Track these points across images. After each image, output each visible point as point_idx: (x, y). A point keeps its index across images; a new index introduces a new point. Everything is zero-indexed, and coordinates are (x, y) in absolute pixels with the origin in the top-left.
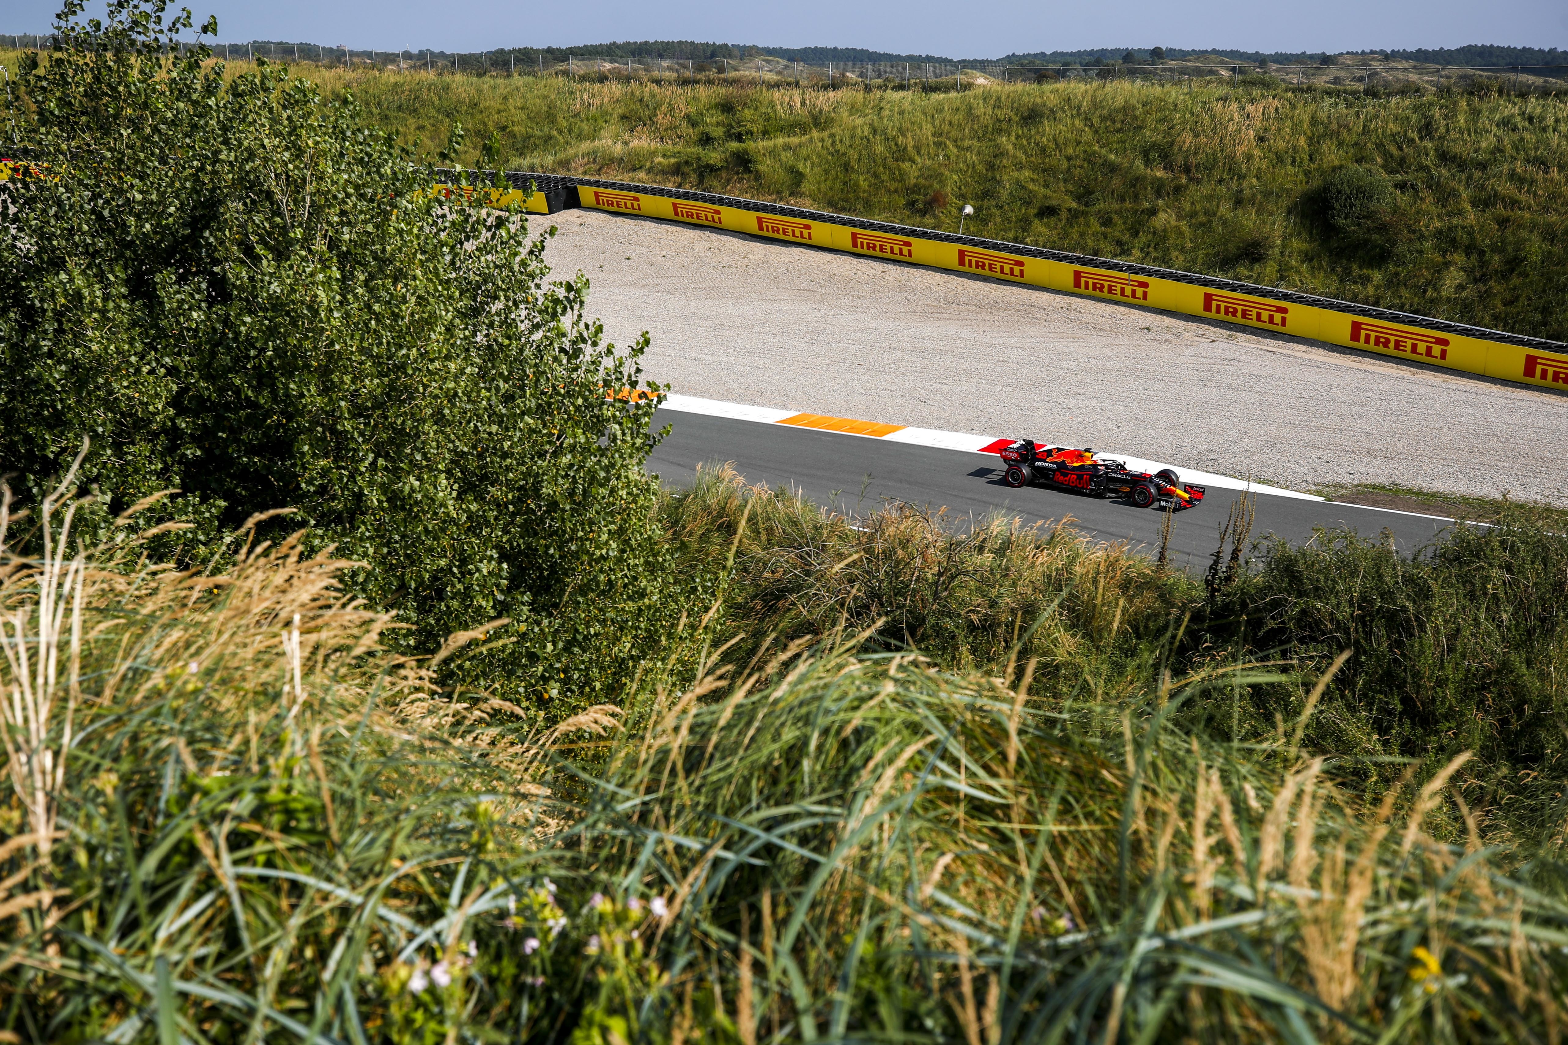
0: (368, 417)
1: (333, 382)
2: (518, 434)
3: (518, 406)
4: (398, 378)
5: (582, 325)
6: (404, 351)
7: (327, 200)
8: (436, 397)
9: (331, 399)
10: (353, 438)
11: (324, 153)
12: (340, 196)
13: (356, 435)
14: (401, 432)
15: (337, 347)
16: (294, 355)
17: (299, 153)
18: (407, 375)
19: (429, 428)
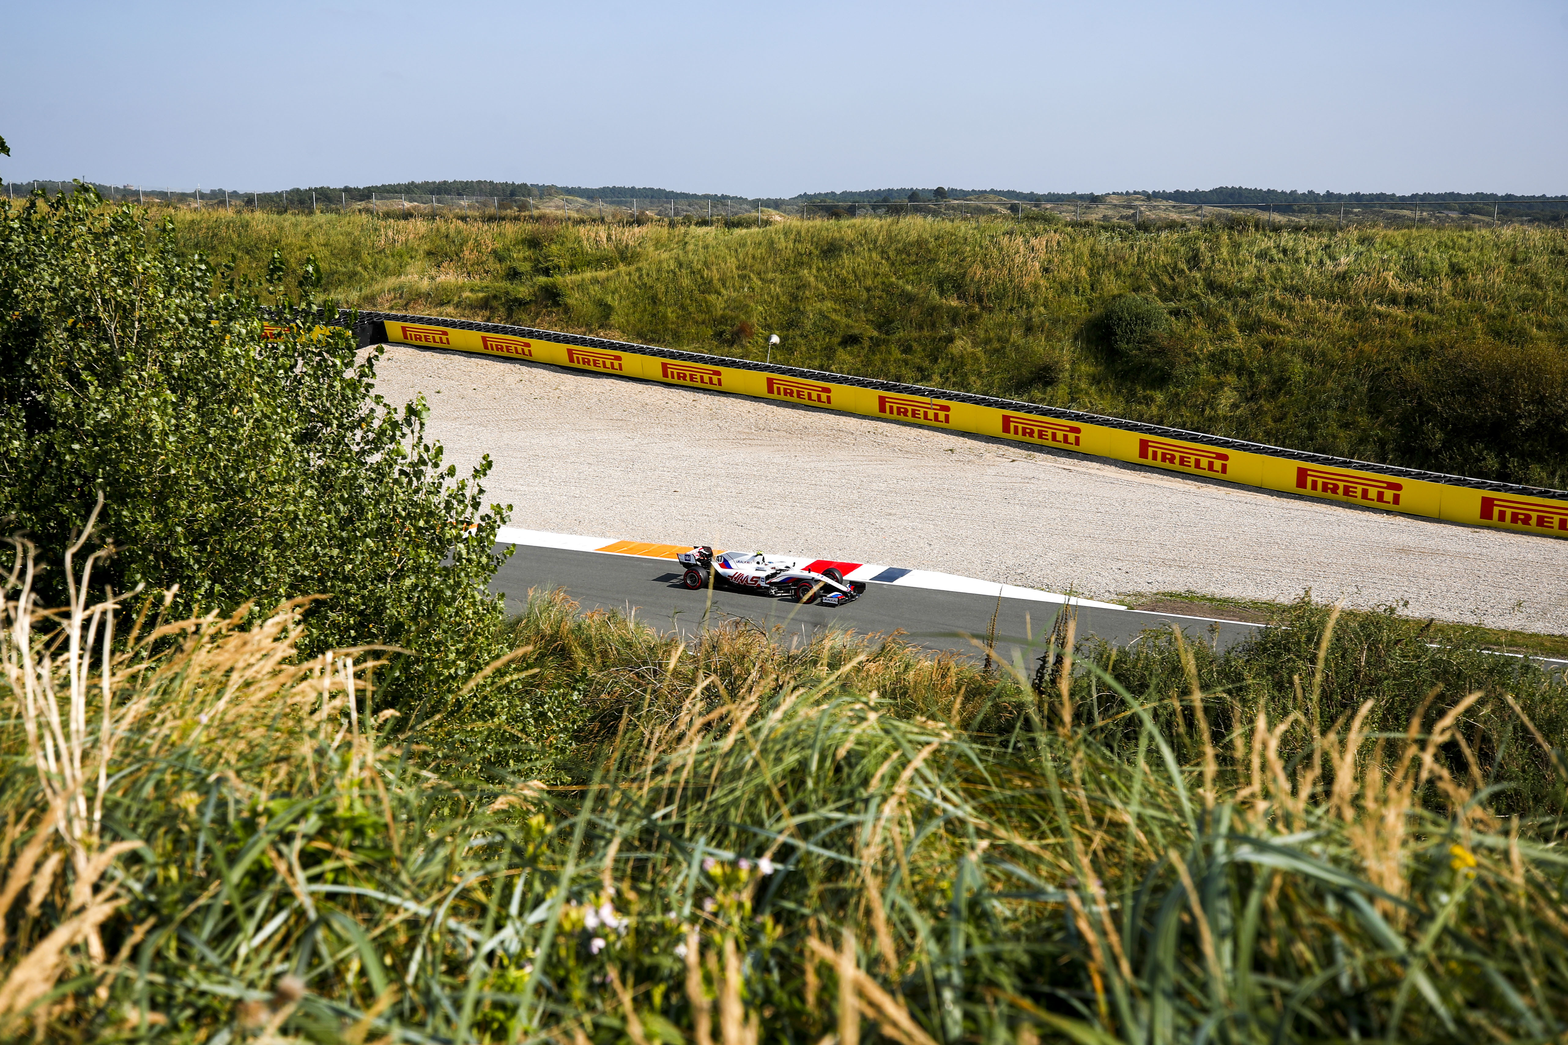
0: (205, 543)
1: (167, 508)
2: (360, 557)
3: (358, 529)
4: (236, 502)
5: (422, 447)
6: (242, 475)
7: (158, 324)
8: (276, 520)
9: (166, 525)
10: (188, 566)
11: (153, 279)
12: (173, 321)
13: (192, 562)
14: (236, 558)
15: (173, 471)
16: (126, 481)
17: (127, 279)
18: (245, 499)
19: (269, 553)
